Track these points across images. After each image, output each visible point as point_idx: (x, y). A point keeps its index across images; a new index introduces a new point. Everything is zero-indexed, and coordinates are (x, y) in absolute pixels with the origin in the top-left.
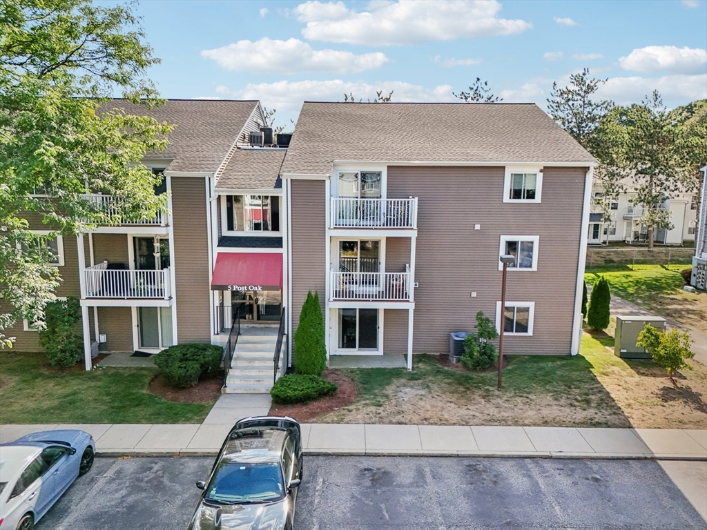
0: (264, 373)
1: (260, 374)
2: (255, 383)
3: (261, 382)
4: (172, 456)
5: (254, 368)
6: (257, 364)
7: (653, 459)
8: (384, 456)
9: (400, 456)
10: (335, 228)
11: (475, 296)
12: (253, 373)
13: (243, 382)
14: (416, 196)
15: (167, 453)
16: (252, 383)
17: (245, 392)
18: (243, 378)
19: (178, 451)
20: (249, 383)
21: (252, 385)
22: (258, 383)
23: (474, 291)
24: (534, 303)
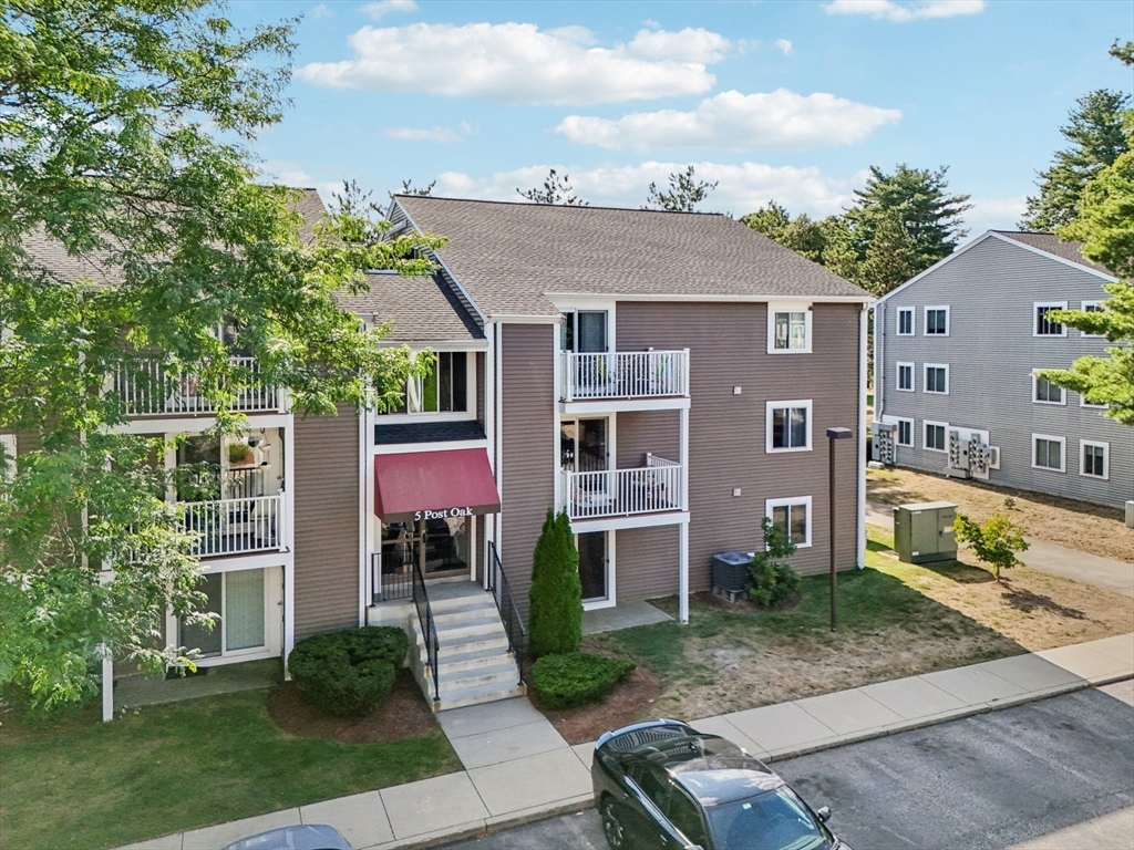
0: (490, 663)
1: (483, 665)
2: (482, 683)
3: (492, 681)
4: (474, 838)
5: (466, 657)
6: (469, 649)
7: (1090, 686)
8: (798, 756)
9: (819, 750)
10: (574, 401)
11: (739, 494)
12: (471, 666)
13: (461, 685)
14: (686, 346)
15: (465, 832)
16: (477, 684)
17: (474, 702)
18: (460, 677)
19: (483, 824)
20: (472, 685)
21: (480, 689)
22: (486, 682)
23: (737, 487)
24: (810, 497)
